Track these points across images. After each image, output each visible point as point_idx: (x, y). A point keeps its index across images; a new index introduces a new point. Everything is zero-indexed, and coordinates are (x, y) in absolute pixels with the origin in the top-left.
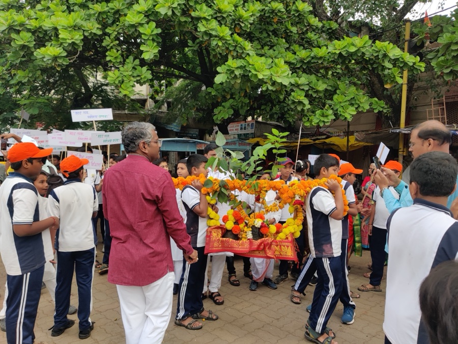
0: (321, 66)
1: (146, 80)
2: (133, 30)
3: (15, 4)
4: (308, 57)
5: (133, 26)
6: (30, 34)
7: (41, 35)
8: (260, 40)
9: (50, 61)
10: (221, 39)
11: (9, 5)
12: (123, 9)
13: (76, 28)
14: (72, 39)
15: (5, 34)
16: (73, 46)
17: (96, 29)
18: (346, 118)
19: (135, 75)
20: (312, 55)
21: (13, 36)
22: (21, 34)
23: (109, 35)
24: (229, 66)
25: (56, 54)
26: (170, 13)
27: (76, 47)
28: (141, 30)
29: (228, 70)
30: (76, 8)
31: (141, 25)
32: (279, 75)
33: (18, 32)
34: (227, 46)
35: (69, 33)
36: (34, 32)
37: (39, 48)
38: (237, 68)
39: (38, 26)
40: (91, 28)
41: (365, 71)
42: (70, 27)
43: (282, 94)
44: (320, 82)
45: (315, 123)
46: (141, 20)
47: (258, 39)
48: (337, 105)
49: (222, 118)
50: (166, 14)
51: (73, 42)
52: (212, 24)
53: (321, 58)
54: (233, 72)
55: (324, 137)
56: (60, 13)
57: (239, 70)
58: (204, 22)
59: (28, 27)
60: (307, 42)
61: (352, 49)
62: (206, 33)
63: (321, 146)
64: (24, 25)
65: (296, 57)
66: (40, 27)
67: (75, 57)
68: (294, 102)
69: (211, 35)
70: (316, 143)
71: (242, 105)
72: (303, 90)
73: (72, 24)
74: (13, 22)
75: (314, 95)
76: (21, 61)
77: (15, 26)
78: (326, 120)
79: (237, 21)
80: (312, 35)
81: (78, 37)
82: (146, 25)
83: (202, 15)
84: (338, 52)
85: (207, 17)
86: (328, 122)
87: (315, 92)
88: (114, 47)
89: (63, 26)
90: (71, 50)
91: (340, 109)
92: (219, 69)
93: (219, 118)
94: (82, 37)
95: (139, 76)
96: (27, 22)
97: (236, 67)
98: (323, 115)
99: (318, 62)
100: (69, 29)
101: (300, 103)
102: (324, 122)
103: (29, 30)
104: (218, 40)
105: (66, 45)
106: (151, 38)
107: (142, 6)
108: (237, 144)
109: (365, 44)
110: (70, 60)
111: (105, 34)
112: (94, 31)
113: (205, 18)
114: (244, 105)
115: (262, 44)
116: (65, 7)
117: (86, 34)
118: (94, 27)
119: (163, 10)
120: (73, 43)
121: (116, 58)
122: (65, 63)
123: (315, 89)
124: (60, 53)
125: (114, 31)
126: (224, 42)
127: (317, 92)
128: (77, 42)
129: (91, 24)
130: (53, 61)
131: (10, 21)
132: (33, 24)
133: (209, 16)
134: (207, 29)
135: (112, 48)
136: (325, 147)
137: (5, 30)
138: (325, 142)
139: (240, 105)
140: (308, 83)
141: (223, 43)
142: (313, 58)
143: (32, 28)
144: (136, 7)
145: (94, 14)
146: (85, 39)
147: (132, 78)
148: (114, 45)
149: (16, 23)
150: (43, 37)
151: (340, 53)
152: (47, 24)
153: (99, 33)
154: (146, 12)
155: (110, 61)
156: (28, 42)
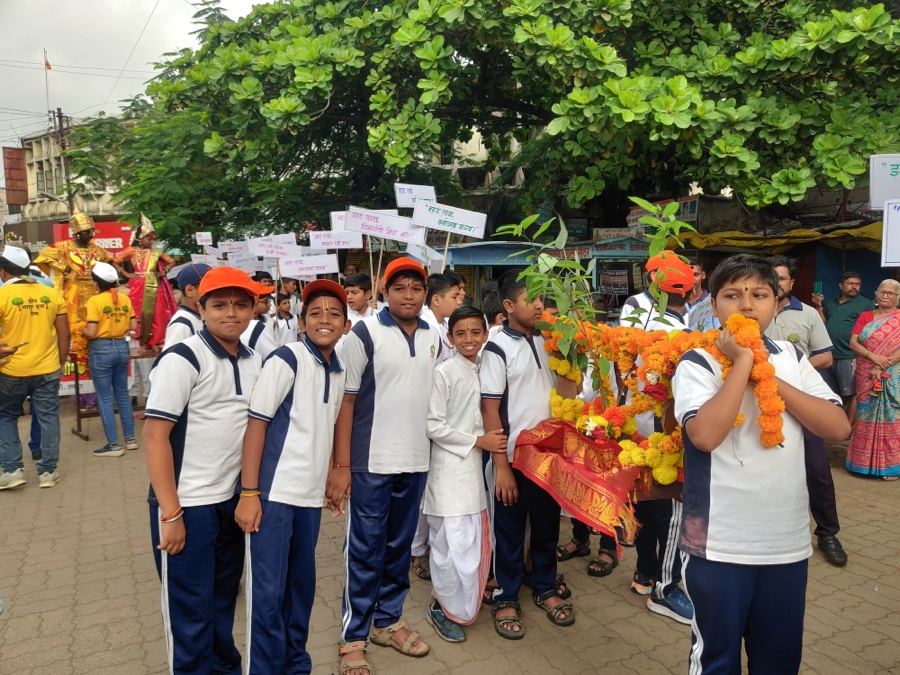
0: (788, 76)
1: (429, 135)
2: (407, 55)
3: (246, 30)
4: (760, 61)
5: (406, 49)
6: (257, 81)
7: (273, 80)
8: (665, 38)
9: (281, 121)
10: (554, 50)
11: (238, 33)
12: (399, 18)
13: (323, 61)
14: (315, 82)
15: (221, 85)
16: (315, 93)
17: (354, 59)
18: (840, 183)
19: (412, 128)
20: (767, 57)
21: (233, 86)
22: (243, 82)
23: (375, 66)
24: (574, 102)
25: (290, 109)
26: (461, 19)
27: (321, 95)
28: (419, 53)
29: (571, 109)
30: (327, 27)
31: (420, 44)
32: (671, 109)
33: (239, 79)
34: (569, 62)
35: (311, 73)
36: (262, 76)
37: (268, 102)
38: (589, 104)
39: (268, 66)
40: (348, 58)
41: (893, 78)
42: (312, 63)
43: (696, 146)
44: (785, 112)
45: (769, 200)
46: (421, 36)
47: (660, 36)
48: (821, 156)
49: (584, 197)
50: (456, 20)
51: (314, 88)
52: (540, 26)
53: (787, 60)
54: (580, 112)
55: (857, 222)
56: (302, 39)
57: (593, 107)
58: (526, 24)
59: (255, 68)
60: (781, 24)
61: (845, 37)
62: (529, 44)
63: (838, 245)
64: (250, 66)
65: (735, 63)
66: (272, 68)
67: (323, 110)
68: (718, 160)
69: (538, 48)
70: (826, 239)
71: (622, 171)
72: (743, 132)
73: (316, 56)
74: (232, 64)
75: (771, 141)
76: (249, 124)
77: (235, 70)
78: (793, 191)
79: (597, 11)
80: (794, 9)
81: (323, 78)
82: (428, 43)
83: (523, 12)
84: (811, 47)
85: (532, 14)
86: (798, 195)
87: (771, 134)
88: (384, 87)
89: (301, 61)
90: (313, 99)
91: (829, 166)
92: (556, 109)
93: (578, 199)
94: (330, 77)
95: (419, 130)
96: (253, 61)
97: (587, 101)
98: (788, 182)
99: (779, 70)
100: (311, 66)
101: (731, 160)
102: (789, 195)
103: (256, 74)
104: (548, 55)
105: (304, 93)
106: (435, 66)
107: (424, 11)
108: (627, 247)
109: (876, 22)
110: (312, 117)
111: (370, 65)
112: (351, 64)
113: (528, 18)
114: (626, 170)
115: (668, 44)
116: (311, 27)
117: (339, 68)
118: (350, 57)
119: (450, 16)
120: (316, 90)
121: (385, 104)
122: (303, 123)
123: (771, 127)
124: (296, 108)
125: (384, 58)
126: (559, 57)
127: (777, 133)
128: (321, 86)
129: (347, 52)
130: (284, 120)
131: (228, 63)
132: (260, 63)
133: (534, 11)
134: (530, 37)
135: (380, 88)
136: (849, 246)
137: (220, 79)
138: (849, 235)
139: (618, 172)
140: (755, 116)
141: (557, 59)
142: (769, 62)
143: (259, 70)
144: (414, 15)
145: (352, 34)
146: (337, 78)
147: (408, 135)
148: (384, 83)
149: (235, 66)
150: (278, 83)
151: (817, 48)
152: (280, 61)
153: (360, 64)
154: (430, 20)
155: (376, 111)
156: (254, 94)
